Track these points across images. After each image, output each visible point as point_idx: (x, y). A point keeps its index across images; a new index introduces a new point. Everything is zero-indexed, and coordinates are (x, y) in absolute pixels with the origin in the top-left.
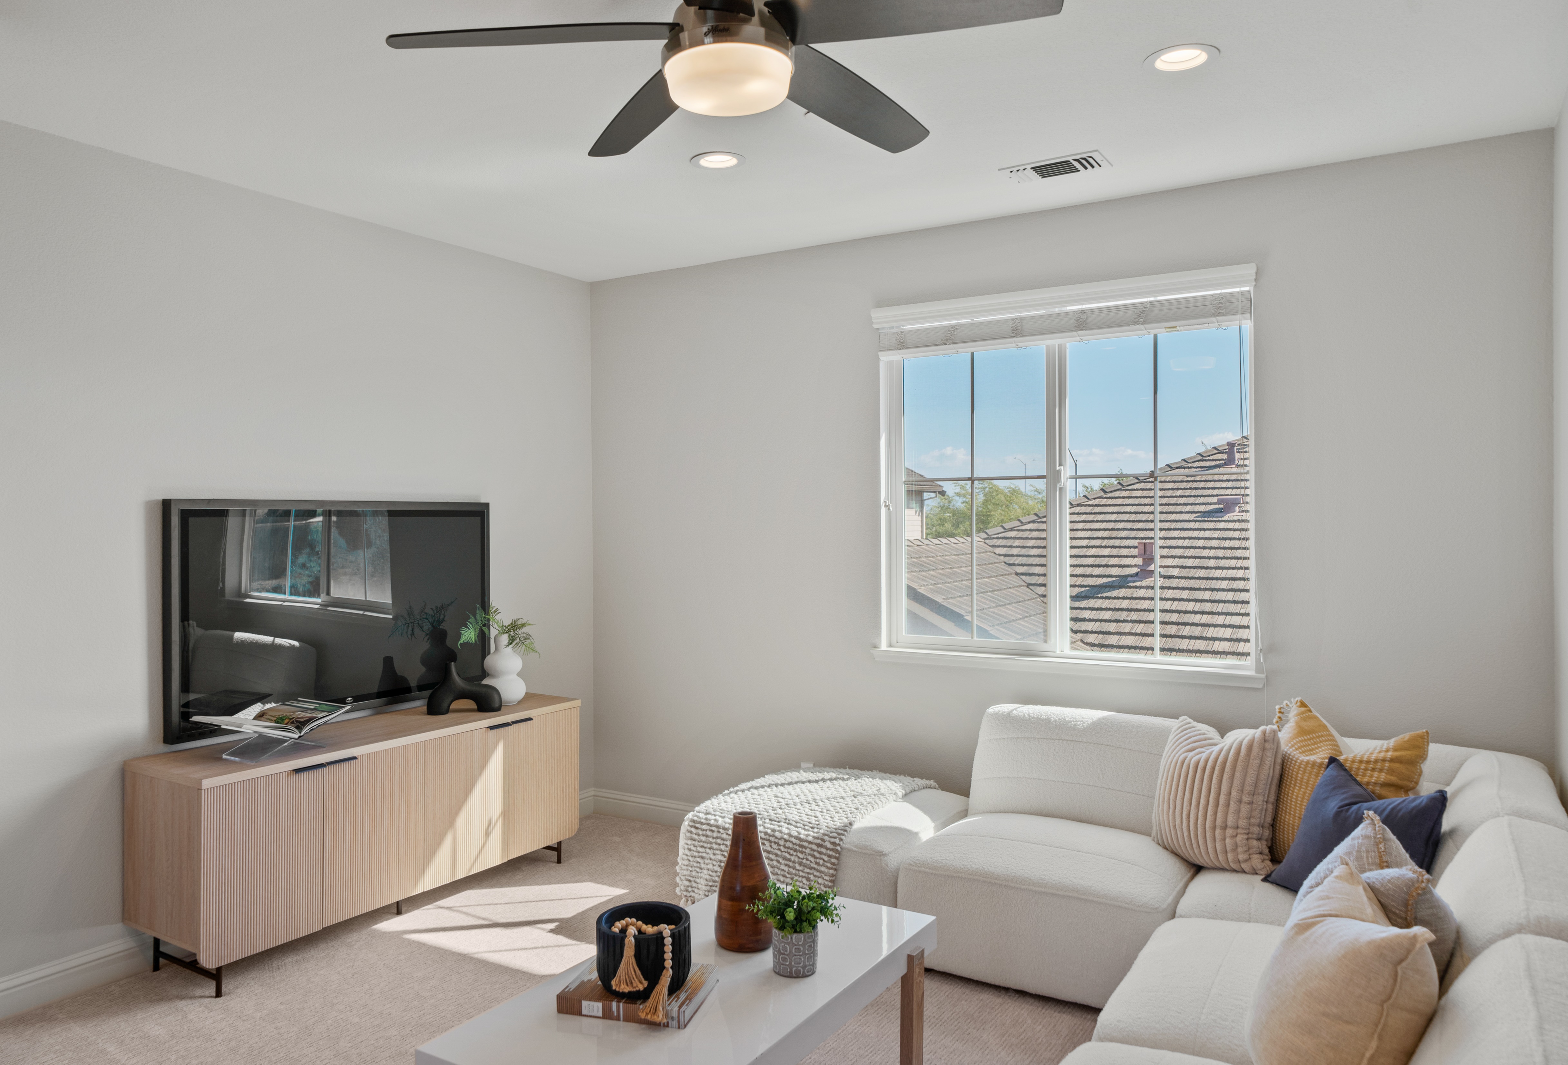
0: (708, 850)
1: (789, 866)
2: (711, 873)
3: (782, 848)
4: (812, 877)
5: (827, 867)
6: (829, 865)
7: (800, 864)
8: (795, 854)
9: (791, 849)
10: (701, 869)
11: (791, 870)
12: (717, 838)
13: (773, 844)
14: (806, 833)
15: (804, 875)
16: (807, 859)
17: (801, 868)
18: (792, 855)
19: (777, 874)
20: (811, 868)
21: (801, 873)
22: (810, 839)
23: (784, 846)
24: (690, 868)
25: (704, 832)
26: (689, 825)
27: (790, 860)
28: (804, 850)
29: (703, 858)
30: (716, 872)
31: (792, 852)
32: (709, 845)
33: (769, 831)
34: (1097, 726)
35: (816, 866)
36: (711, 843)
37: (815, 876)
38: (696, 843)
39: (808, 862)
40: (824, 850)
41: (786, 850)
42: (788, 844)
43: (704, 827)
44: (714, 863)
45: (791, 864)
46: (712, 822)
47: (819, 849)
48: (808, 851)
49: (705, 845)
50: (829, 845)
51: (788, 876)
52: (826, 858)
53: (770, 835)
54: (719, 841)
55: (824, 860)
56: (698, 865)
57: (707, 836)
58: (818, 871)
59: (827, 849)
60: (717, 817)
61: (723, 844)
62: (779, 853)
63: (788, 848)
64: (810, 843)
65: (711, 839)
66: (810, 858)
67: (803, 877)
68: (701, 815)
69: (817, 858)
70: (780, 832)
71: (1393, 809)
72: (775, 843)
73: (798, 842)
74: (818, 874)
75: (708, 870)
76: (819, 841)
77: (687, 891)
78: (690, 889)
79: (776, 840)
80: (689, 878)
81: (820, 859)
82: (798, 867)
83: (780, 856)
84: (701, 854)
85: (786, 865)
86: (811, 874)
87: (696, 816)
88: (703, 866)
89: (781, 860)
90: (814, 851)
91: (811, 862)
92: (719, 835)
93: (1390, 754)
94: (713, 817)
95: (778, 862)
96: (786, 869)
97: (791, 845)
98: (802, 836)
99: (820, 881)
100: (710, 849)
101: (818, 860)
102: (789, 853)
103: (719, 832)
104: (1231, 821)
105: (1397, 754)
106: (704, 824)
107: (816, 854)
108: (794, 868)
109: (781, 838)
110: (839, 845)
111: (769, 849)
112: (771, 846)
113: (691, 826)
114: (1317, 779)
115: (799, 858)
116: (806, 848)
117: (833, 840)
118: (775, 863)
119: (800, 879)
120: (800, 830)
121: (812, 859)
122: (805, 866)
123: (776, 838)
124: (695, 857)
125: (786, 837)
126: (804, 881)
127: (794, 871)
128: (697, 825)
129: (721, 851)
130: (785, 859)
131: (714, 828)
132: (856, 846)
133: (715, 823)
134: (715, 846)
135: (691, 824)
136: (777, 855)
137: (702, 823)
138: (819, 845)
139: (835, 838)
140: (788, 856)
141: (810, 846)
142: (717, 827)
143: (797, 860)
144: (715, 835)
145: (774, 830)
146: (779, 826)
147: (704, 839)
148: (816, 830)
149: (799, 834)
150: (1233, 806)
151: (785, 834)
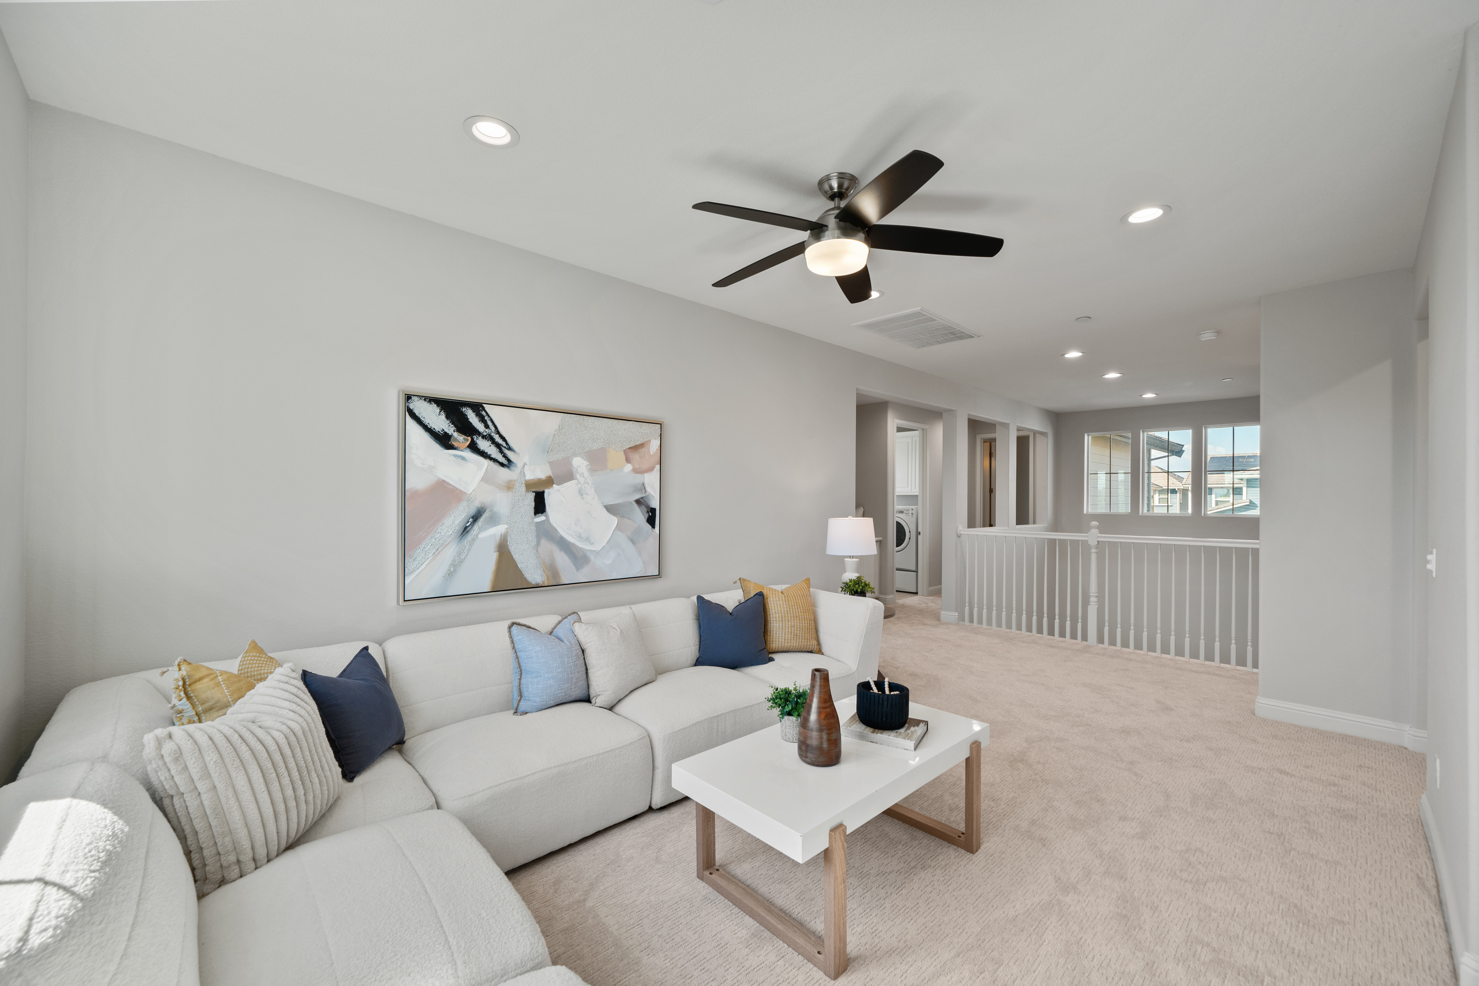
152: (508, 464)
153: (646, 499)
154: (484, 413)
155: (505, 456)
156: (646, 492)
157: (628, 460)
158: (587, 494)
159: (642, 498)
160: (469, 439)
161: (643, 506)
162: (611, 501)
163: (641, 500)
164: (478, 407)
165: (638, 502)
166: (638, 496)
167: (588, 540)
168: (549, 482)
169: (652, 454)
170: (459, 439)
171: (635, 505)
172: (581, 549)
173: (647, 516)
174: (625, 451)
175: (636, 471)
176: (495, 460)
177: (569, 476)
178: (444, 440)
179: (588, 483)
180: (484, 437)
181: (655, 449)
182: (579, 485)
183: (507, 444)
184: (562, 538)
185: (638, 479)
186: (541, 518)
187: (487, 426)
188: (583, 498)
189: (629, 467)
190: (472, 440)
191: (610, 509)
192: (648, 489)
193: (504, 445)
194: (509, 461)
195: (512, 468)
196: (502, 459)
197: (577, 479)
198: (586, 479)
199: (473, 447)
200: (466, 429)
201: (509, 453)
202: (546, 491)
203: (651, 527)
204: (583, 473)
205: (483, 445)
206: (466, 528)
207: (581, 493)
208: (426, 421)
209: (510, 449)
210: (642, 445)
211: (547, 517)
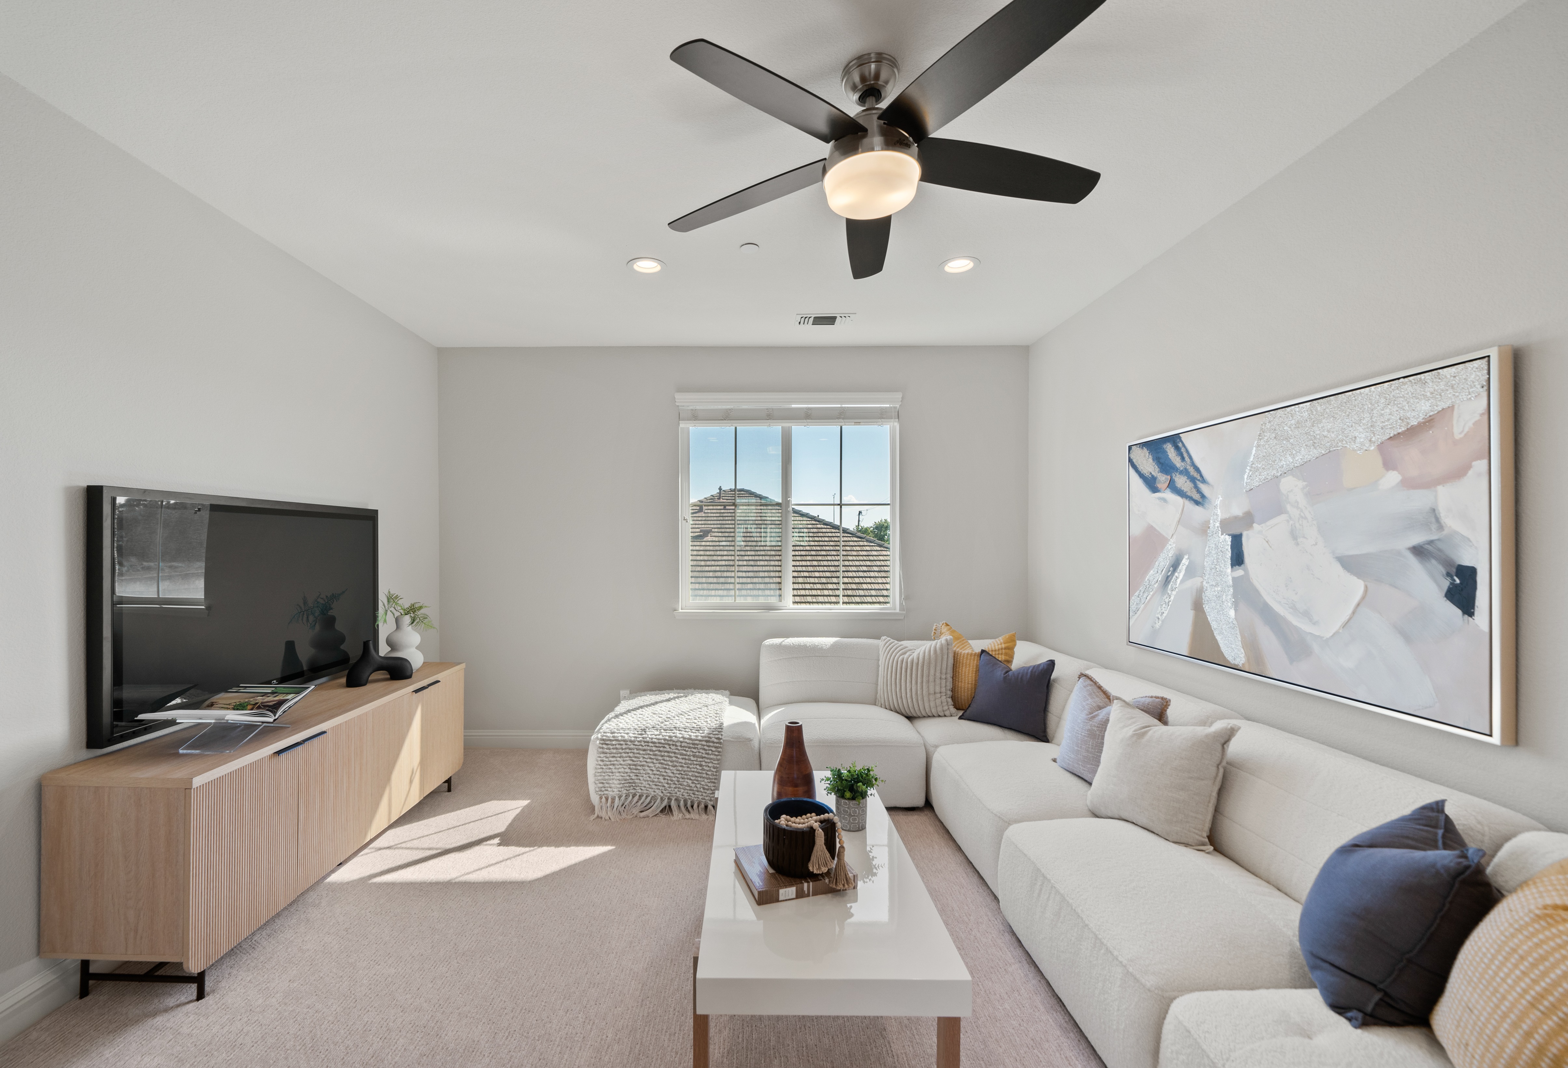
0: (618, 759)
1: (685, 759)
2: (623, 775)
3: (679, 748)
4: (704, 763)
5: (715, 755)
6: (717, 753)
7: (694, 756)
8: (689, 750)
9: (686, 747)
10: (612, 773)
11: (687, 761)
12: (625, 749)
13: (671, 746)
14: (695, 734)
15: (697, 763)
16: (699, 752)
17: (695, 759)
18: (687, 751)
19: (676, 766)
20: (703, 758)
21: (695, 762)
22: (700, 738)
23: (681, 746)
24: (603, 774)
25: (614, 746)
26: (600, 743)
27: (686, 755)
28: (696, 746)
29: (614, 765)
30: (627, 773)
31: (687, 749)
32: (619, 755)
33: (667, 738)
34: (834, 646)
35: (706, 756)
36: (621, 753)
37: (706, 762)
38: (608, 755)
39: (700, 754)
40: (711, 744)
41: (682, 748)
42: (683, 744)
43: (614, 743)
44: (625, 767)
45: (687, 757)
46: (620, 738)
47: (708, 744)
48: (699, 746)
49: (616, 755)
50: (715, 740)
51: (684, 765)
52: (714, 749)
53: (668, 740)
54: (628, 751)
55: (711, 750)
56: (610, 770)
57: (617, 749)
58: (708, 758)
59: (713, 742)
60: (623, 734)
61: (631, 753)
62: (677, 751)
63: (684, 747)
64: (700, 741)
65: (621, 751)
66: (701, 751)
67: (696, 765)
68: (609, 735)
69: (706, 750)
70: (676, 737)
71: (1035, 671)
72: (673, 745)
73: (691, 742)
74: (708, 761)
75: (620, 772)
76: (707, 739)
77: (601, 791)
78: (603, 789)
79: (674, 743)
80: (602, 781)
81: (709, 750)
82: (692, 758)
83: (678, 754)
84: (612, 763)
85: (683, 759)
86: (702, 761)
87: (604, 736)
88: (614, 770)
89: (679, 756)
90: (704, 745)
91: (702, 753)
92: (627, 746)
93: (1003, 646)
94: (619, 735)
95: (677, 757)
96: (683, 761)
97: (686, 745)
98: (693, 737)
99: (710, 765)
100: (620, 757)
101: (707, 752)
102: (685, 750)
103: (626, 744)
104: (938, 690)
105: (1006, 645)
106: (613, 740)
107: (705, 747)
108: (689, 760)
109: (678, 741)
110: (721, 739)
111: (669, 750)
112: (670, 748)
113: (602, 744)
114: (974, 663)
115: (693, 752)
116: (697, 745)
117: (717, 736)
118: (674, 759)
119: (695, 766)
120: (690, 733)
121: (704, 752)
122: (697, 757)
123: (674, 741)
124: (607, 765)
125: (681, 739)
126: (698, 767)
127: (690, 762)
128: (607, 742)
129: (630, 757)
130: (682, 754)
131: (622, 743)
132: (732, 738)
133: (623, 739)
134: (624, 755)
135: (601, 742)
136: (675, 753)
137: (611, 740)
138: (707, 741)
139: (717, 735)
140: (684, 752)
141: (700, 743)
142: (624, 741)
143: (691, 754)
144: (624, 747)
145: (670, 737)
146: (674, 733)
147: (614, 751)
148: (701, 732)
149: (690, 736)
150: (938, 681)
151: (680, 738)
152: (1200, 501)
153: (1440, 545)
154: (1180, 445)
155: (1199, 491)
156: (1441, 527)
157: (1389, 465)
158: (1304, 537)
159: (1431, 542)
160: (1169, 477)
161: (1434, 562)
162: (1351, 547)
163: (1427, 546)
164: (1175, 440)
165: (1419, 551)
166: (1418, 539)
167: (1306, 615)
168: (1248, 519)
169: (1458, 436)
170: (1162, 479)
171: (1412, 560)
172: (1296, 628)
173: (1446, 584)
174: (1381, 447)
175: (1408, 484)
176: (1191, 499)
177: (1277, 508)
178: (1151, 484)
179: (1306, 518)
180: (1181, 473)
181: (1470, 424)
182: (1291, 522)
183: (1201, 476)
184: (1266, 605)
185: (1419, 500)
186: (1239, 572)
187: (1183, 459)
188: (1298, 544)
189: (1393, 478)
190: (1171, 477)
191: (1349, 564)
192: (1451, 523)
193: (1199, 478)
194: (1203, 496)
195: (1206, 505)
196: (1197, 497)
197: (1286, 512)
198: (1302, 511)
199: (1172, 487)
200: (1166, 467)
201: (1202, 486)
202: (1245, 534)
203: (1459, 612)
204: (1297, 502)
205: (1181, 482)
206: (1168, 577)
207: (1294, 535)
208: (1140, 468)
209: (1204, 481)
210: (1429, 423)
211: (1246, 571)
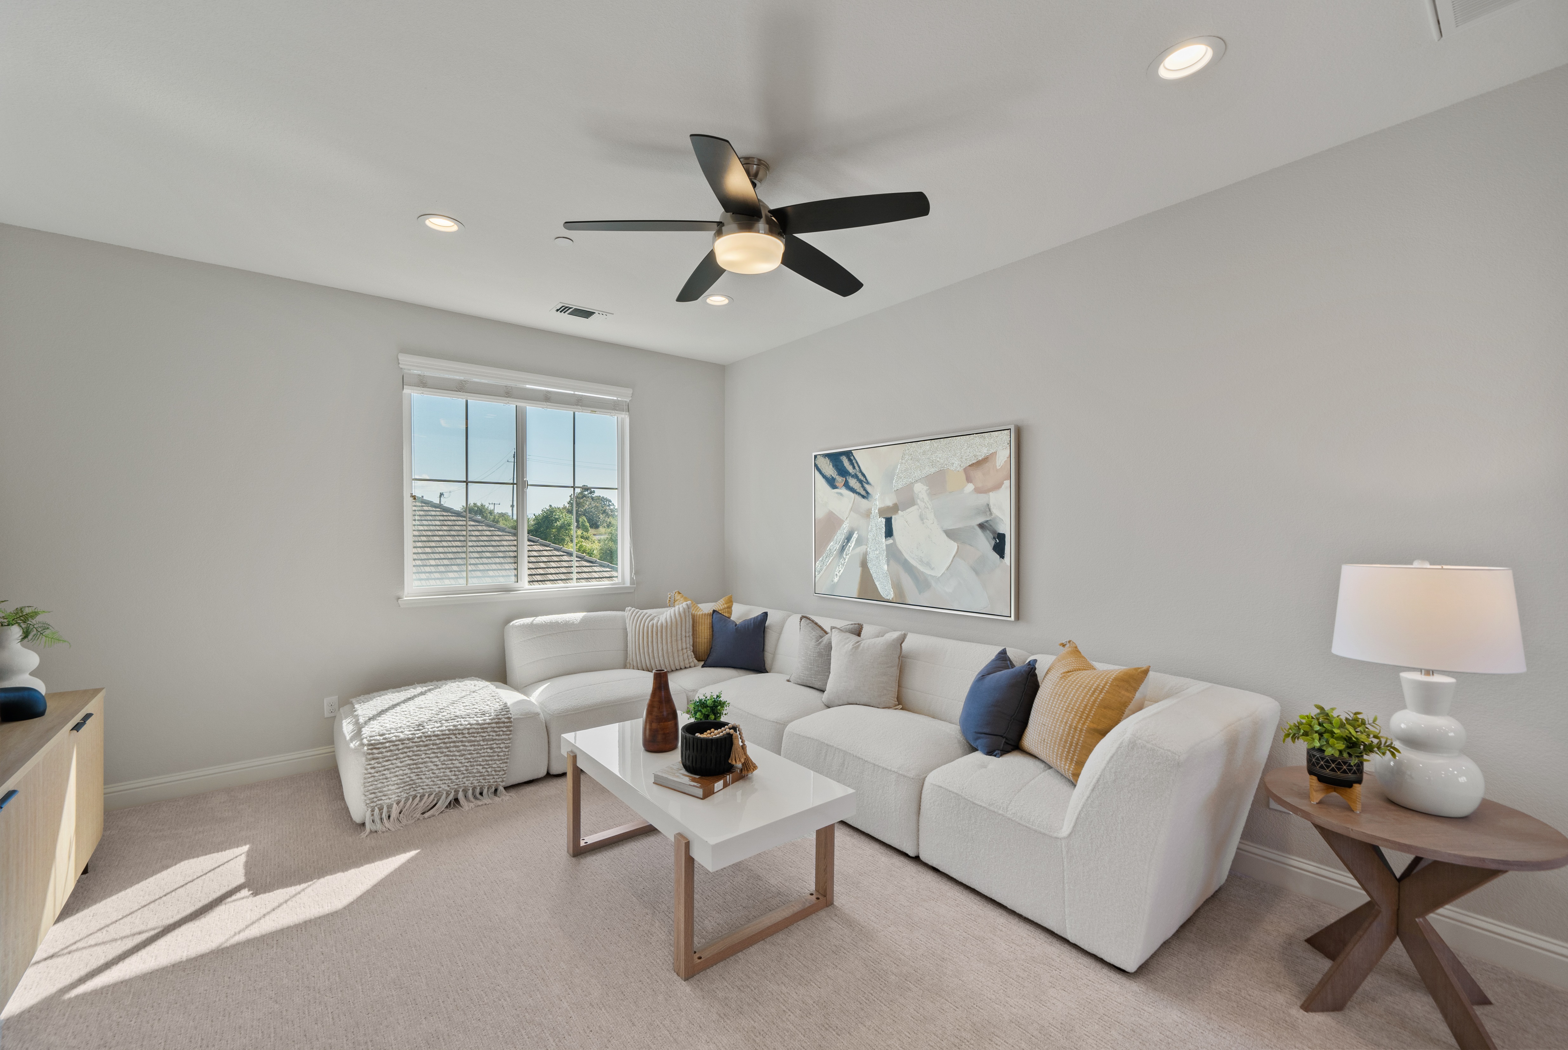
0: (394, 761)
1: (474, 745)
2: (401, 777)
3: (467, 735)
4: (495, 746)
5: (507, 735)
6: (508, 733)
7: (483, 740)
8: (478, 735)
9: (474, 733)
10: (386, 779)
11: (477, 747)
12: (403, 749)
13: (458, 736)
14: (482, 719)
15: (488, 746)
16: (489, 735)
17: (485, 743)
18: (476, 737)
19: (464, 755)
20: (493, 740)
21: (485, 747)
22: (488, 721)
23: (469, 733)
24: (375, 783)
25: (388, 749)
26: (368, 749)
27: (474, 741)
28: (485, 730)
29: (388, 769)
30: (406, 774)
31: (475, 735)
32: (395, 757)
33: (452, 727)
34: (584, 621)
35: (497, 737)
36: (396, 755)
37: (497, 744)
38: (381, 760)
39: (491, 737)
40: (502, 725)
41: (470, 735)
42: (471, 731)
43: (387, 745)
44: (403, 768)
45: (476, 743)
46: (394, 738)
47: (498, 725)
48: (489, 730)
49: (391, 758)
50: (506, 720)
51: (474, 752)
52: (505, 729)
53: (453, 730)
54: (405, 750)
55: (502, 731)
56: (384, 777)
57: (391, 751)
58: (499, 740)
59: (504, 723)
60: (397, 734)
61: (409, 752)
62: (464, 739)
63: (471, 733)
64: (489, 724)
65: (397, 752)
66: (491, 733)
67: (487, 748)
68: (378, 738)
69: (497, 732)
70: (461, 725)
71: (754, 622)
72: (459, 734)
73: (479, 727)
74: (500, 742)
75: (397, 776)
76: (496, 720)
77: (373, 802)
78: (375, 800)
79: (460, 732)
80: (374, 791)
81: (499, 731)
82: (482, 743)
83: (465, 742)
84: (386, 767)
85: (471, 746)
86: (493, 744)
87: (371, 740)
88: (389, 776)
89: (467, 744)
90: (494, 728)
91: (493, 736)
92: (404, 746)
93: (726, 606)
94: (392, 735)
95: (464, 746)
96: (472, 748)
97: (474, 731)
98: (480, 722)
99: (502, 746)
100: (396, 759)
101: (498, 733)
102: (473, 737)
103: (402, 744)
104: (684, 646)
105: (728, 605)
106: (385, 743)
107: (496, 729)
108: (479, 745)
109: (465, 729)
110: (511, 718)
111: (455, 739)
112: (456, 737)
113: (372, 749)
114: (708, 621)
115: (482, 736)
116: (487, 728)
117: (506, 716)
118: (462, 748)
119: (485, 750)
120: (476, 718)
121: (494, 734)
122: (487, 740)
123: (459, 730)
124: (380, 772)
125: (469, 726)
126: (489, 750)
127: (479, 748)
128: (377, 746)
129: (408, 756)
130: (469, 741)
131: (397, 743)
132: (521, 715)
133: (398, 738)
134: (401, 756)
135: (370, 747)
136: (462, 742)
137: (382, 743)
138: (496, 723)
139: (506, 714)
140: (473, 739)
141: (490, 726)
142: (399, 740)
143: (481, 739)
144: (401, 747)
145: (454, 726)
146: (458, 722)
147: (389, 754)
148: (488, 715)
149: (477, 721)
150: (684, 639)
151: (467, 725)
152: (866, 496)
153: (991, 523)
154: (852, 458)
155: (865, 490)
156: (991, 514)
157: (969, 480)
158: (927, 519)
159: (987, 522)
160: (844, 479)
161: (988, 531)
162: (950, 525)
163: (985, 524)
164: (848, 454)
165: (982, 526)
166: (981, 520)
167: (928, 564)
168: (895, 508)
169: (998, 468)
170: (840, 480)
171: (979, 530)
172: (922, 572)
173: (993, 543)
174: (965, 470)
175: (978, 490)
176: (859, 494)
177: (911, 502)
178: (831, 483)
179: (928, 508)
180: (853, 476)
181: (1003, 462)
182: (920, 510)
183: (866, 479)
184: (906, 560)
185: (982, 499)
186: (890, 541)
187: (854, 468)
188: (924, 523)
189: (970, 487)
190: (846, 479)
191: (951, 534)
192: (995, 511)
193: (865, 481)
194: (867, 493)
195: (870, 499)
196: (863, 493)
197: (918, 504)
198: (926, 504)
199: (847, 486)
200: (843, 472)
201: (866, 486)
202: (893, 517)
203: (999, 557)
204: (923, 498)
205: (853, 482)
206: (843, 546)
207: (922, 518)
208: (823, 471)
209: (868, 483)
210: (986, 460)
211: (894, 540)
